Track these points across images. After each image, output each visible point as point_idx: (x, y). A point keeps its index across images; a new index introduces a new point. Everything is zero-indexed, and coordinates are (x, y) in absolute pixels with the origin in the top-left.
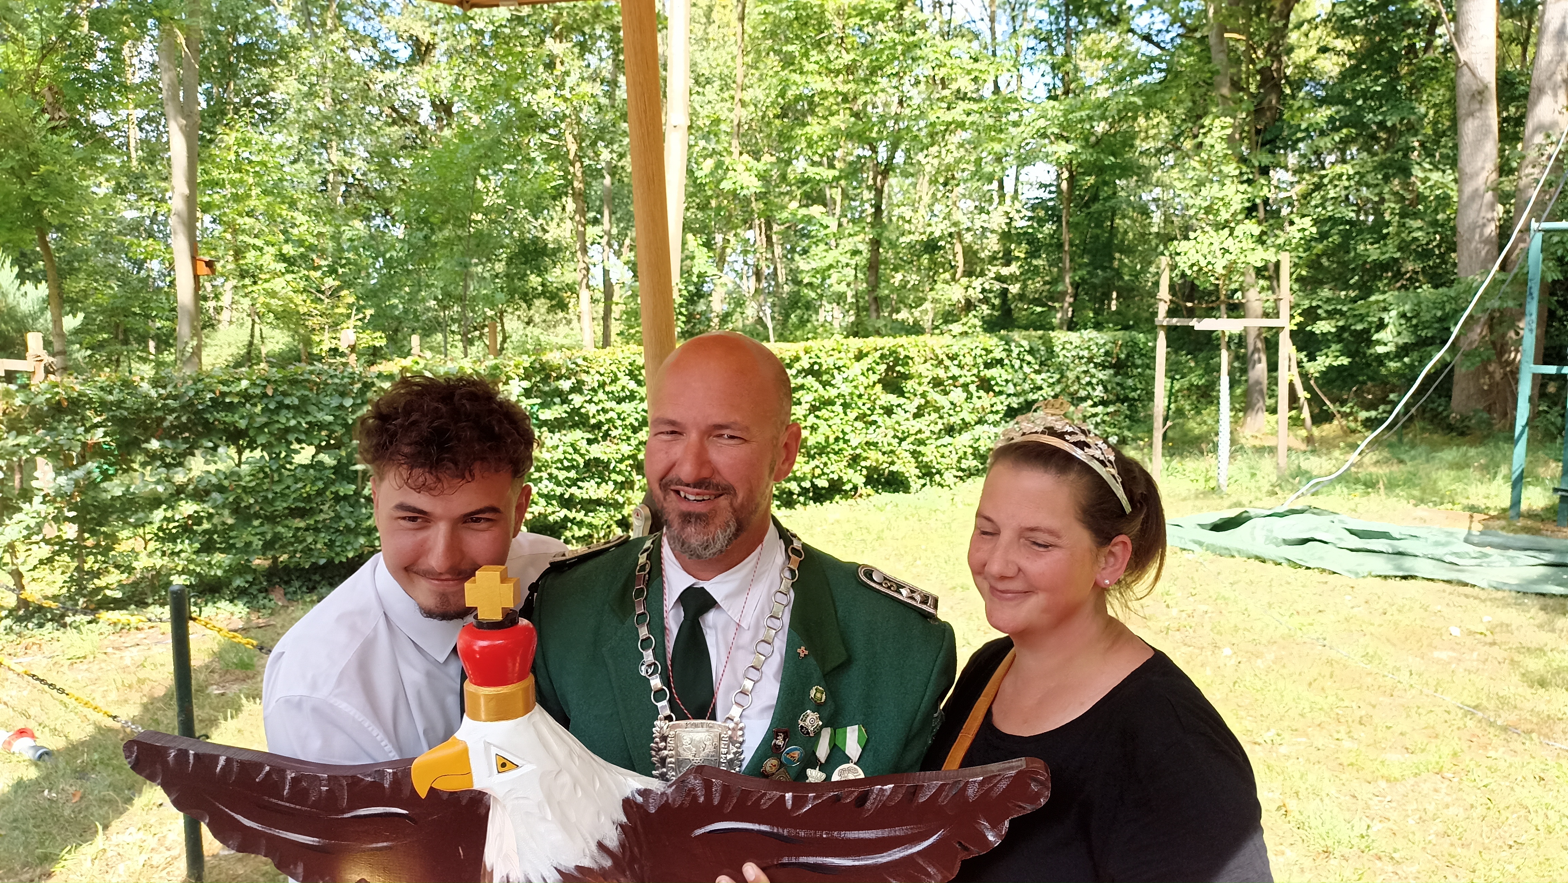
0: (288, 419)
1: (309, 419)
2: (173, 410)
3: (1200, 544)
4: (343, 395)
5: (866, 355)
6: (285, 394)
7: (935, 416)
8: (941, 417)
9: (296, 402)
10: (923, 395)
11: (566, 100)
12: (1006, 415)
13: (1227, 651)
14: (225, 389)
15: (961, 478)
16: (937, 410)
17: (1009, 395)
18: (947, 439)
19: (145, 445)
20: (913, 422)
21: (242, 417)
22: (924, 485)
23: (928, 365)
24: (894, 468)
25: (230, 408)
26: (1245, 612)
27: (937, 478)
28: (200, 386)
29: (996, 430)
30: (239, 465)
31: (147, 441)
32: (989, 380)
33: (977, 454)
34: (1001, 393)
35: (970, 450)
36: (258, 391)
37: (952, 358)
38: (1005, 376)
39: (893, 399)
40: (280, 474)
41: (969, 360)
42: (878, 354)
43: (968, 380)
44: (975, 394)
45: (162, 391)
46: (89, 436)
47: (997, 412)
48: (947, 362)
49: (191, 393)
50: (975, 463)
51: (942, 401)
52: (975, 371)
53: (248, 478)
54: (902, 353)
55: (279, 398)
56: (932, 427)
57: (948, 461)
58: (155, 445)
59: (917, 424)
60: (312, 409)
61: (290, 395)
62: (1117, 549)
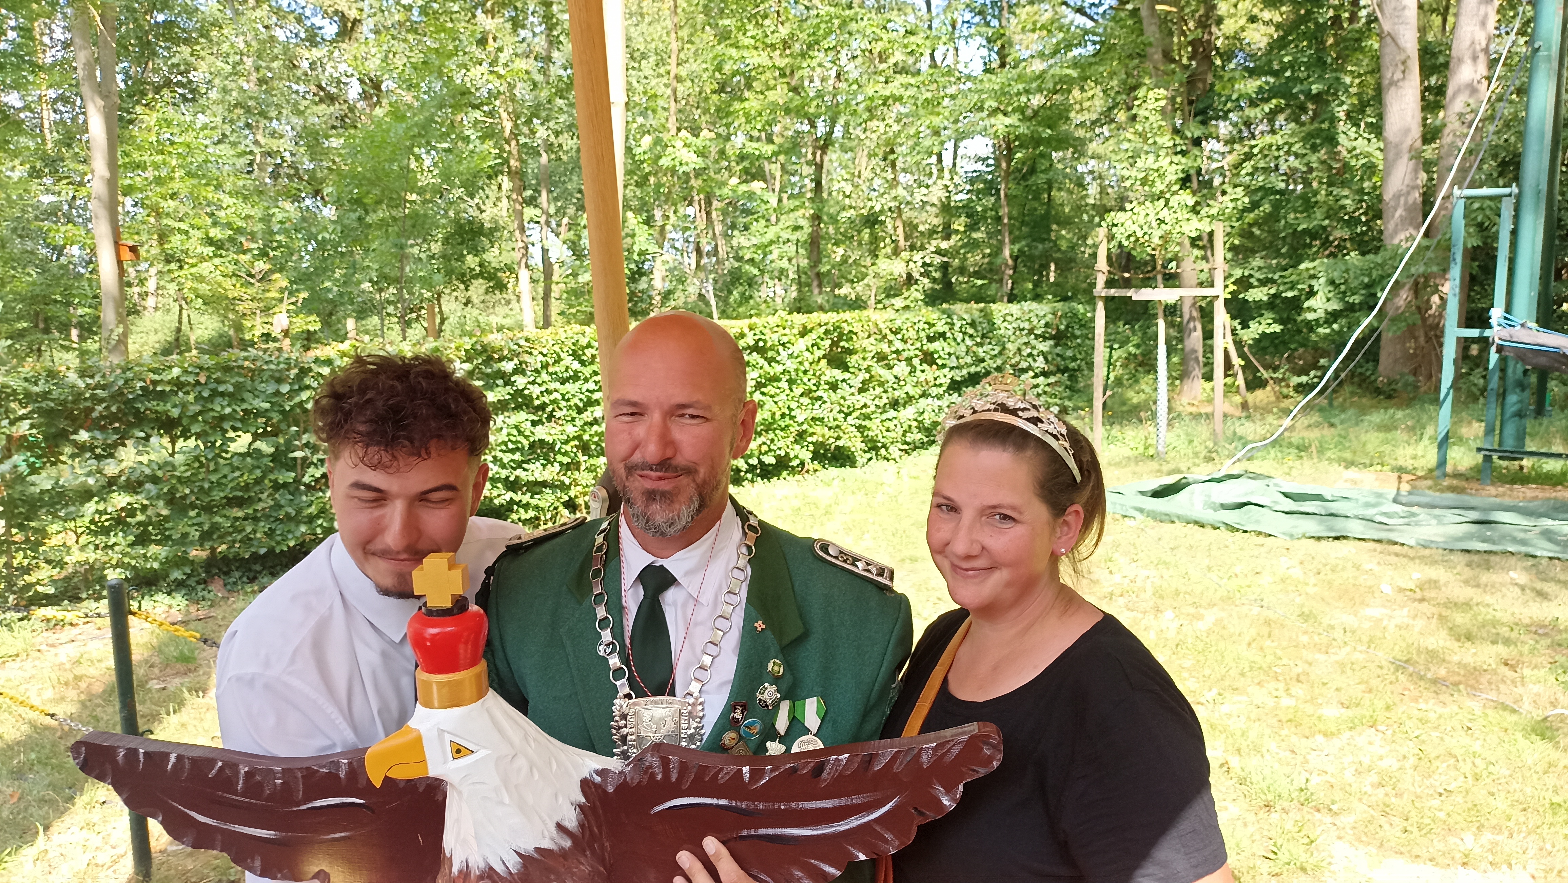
0: (223, 407)
1: (244, 406)
2: (102, 400)
3: (1141, 510)
4: (279, 381)
5: (811, 331)
6: (218, 381)
7: (879, 390)
8: (885, 392)
9: (231, 389)
10: (868, 370)
11: (500, 77)
12: (949, 388)
13: (1169, 614)
14: (156, 377)
15: (906, 451)
16: (881, 384)
17: (952, 368)
18: (892, 413)
19: (74, 437)
20: (859, 397)
21: (175, 406)
22: (870, 459)
23: (872, 339)
24: (840, 443)
25: (162, 396)
26: (1186, 576)
27: (883, 451)
28: (130, 375)
29: (940, 403)
30: (172, 455)
31: (76, 432)
32: (932, 354)
33: (921, 427)
34: (944, 366)
35: (915, 424)
36: (191, 379)
37: (895, 333)
38: (947, 350)
39: (838, 374)
40: (216, 463)
41: (912, 334)
42: (822, 329)
43: (912, 354)
44: (919, 368)
45: (89, 381)
46: (14, 429)
47: (941, 385)
48: (891, 337)
49: (121, 382)
50: (920, 436)
51: (886, 375)
52: (918, 345)
53: (183, 468)
54: (846, 328)
55: (213, 386)
56: (877, 402)
57: (893, 434)
58: (83, 436)
59: (862, 399)
60: (248, 396)
61: (224, 382)
62: (1070, 518)
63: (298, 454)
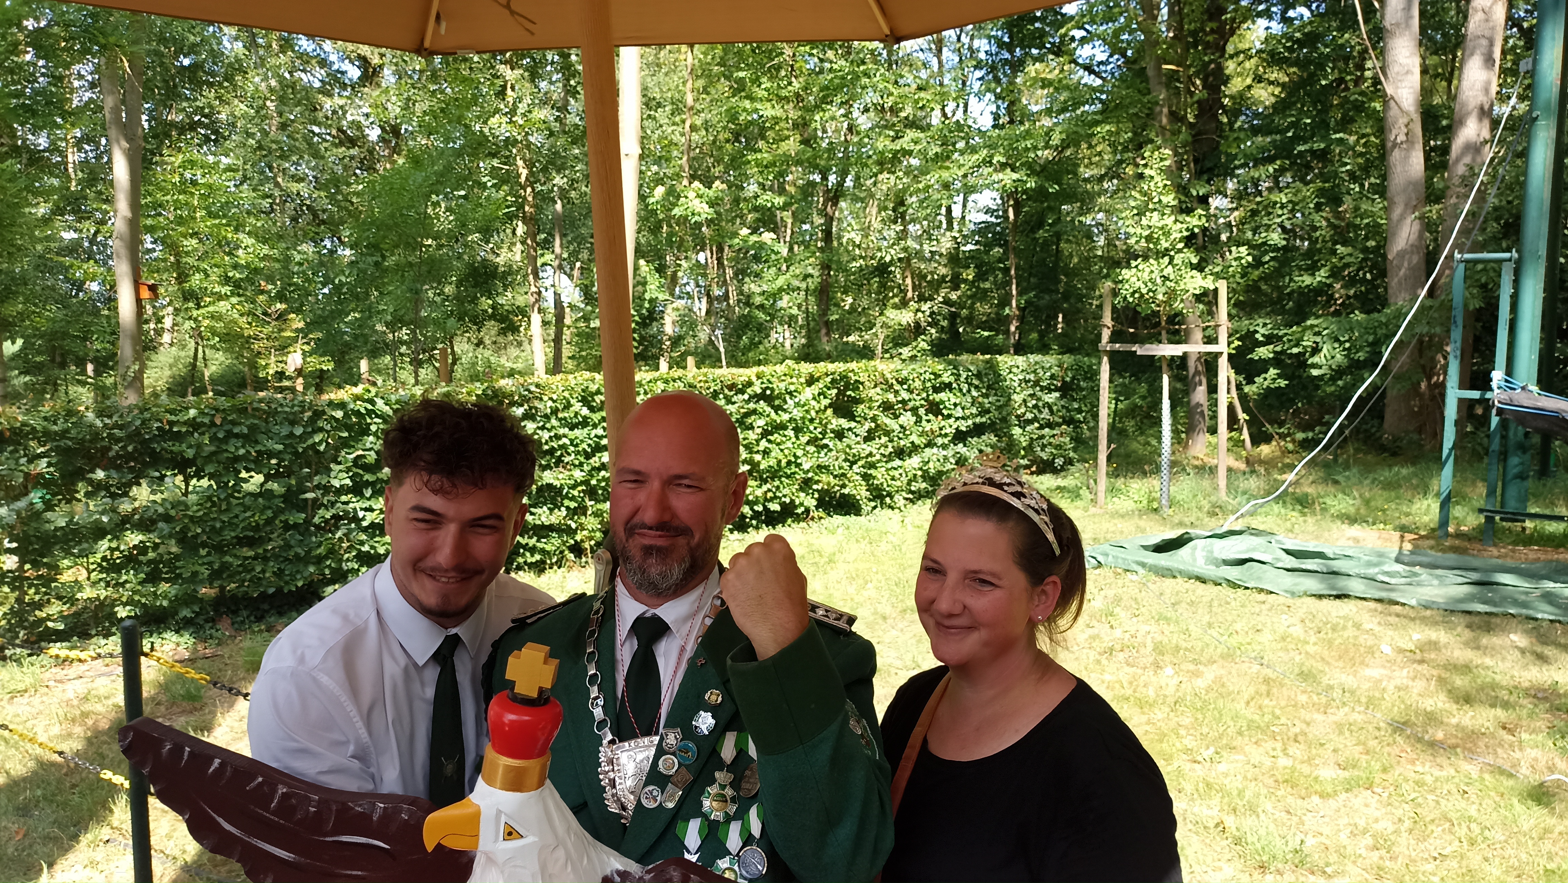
0: (237, 448)
1: (258, 447)
2: (118, 440)
3: (1143, 565)
4: (293, 423)
5: (818, 380)
6: (234, 423)
7: (884, 439)
8: (891, 441)
9: (245, 431)
10: (874, 419)
11: (516, 125)
12: (954, 438)
13: (1169, 670)
14: (173, 418)
15: (911, 501)
16: (887, 433)
17: (957, 419)
18: (897, 463)
19: (89, 475)
20: (864, 446)
21: (190, 447)
22: (875, 508)
23: (878, 390)
24: (846, 491)
25: (178, 437)
26: (1186, 632)
27: (888, 500)
28: (147, 415)
29: (945, 453)
30: (186, 494)
31: (92, 471)
32: (938, 404)
33: (926, 476)
34: (949, 416)
35: (920, 473)
36: (206, 420)
37: (901, 383)
38: (953, 401)
39: (844, 423)
40: (229, 504)
41: (918, 384)
42: (829, 379)
43: (918, 404)
44: (924, 418)
45: (107, 421)
46: (32, 467)
47: (946, 435)
48: (897, 387)
49: (138, 423)
50: (924, 485)
51: (893, 424)
52: (924, 395)
53: (195, 508)
54: (853, 378)
55: (228, 427)
56: (882, 451)
57: (898, 483)
58: (100, 474)
59: (867, 448)
60: (262, 437)
61: (240, 424)
62: (1048, 588)
63: (310, 495)
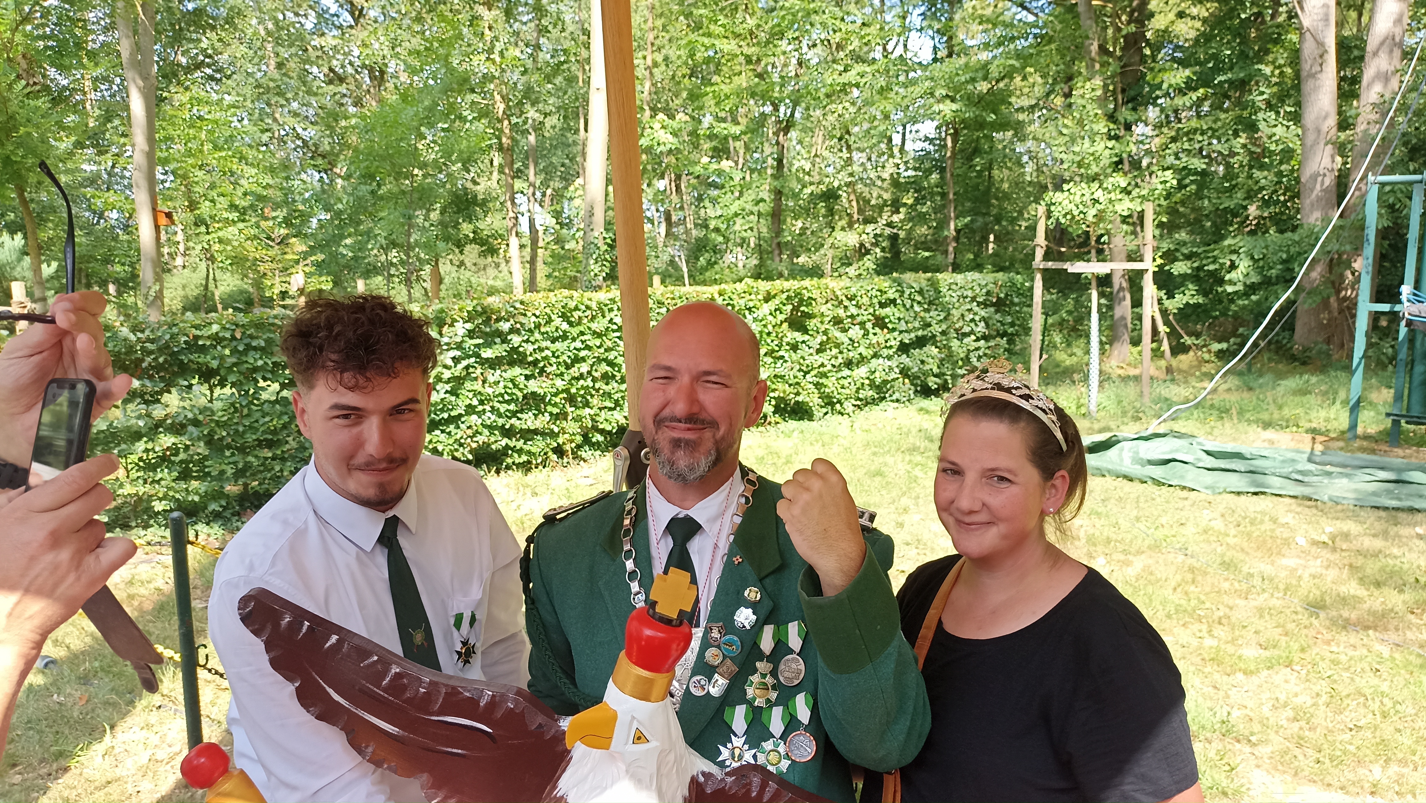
0: (256, 360)
1: (274, 359)
2: (150, 353)
5: (774, 297)
6: (251, 337)
7: (835, 351)
8: (841, 352)
9: (263, 344)
10: (825, 333)
11: (495, 63)
12: (898, 350)
14: (198, 333)
15: (859, 407)
16: (837, 346)
17: (901, 332)
18: (846, 372)
20: (817, 357)
21: (214, 358)
22: (826, 414)
23: (829, 305)
24: (800, 399)
25: (203, 350)
26: (1116, 525)
27: (838, 406)
28: (175, 330)
29: (889, 363)
30: (211, 401)
32: (883, 318)
33: (872, 385)
34: (894, 330)
35: (867, 382)
36: (228, 335)
37: (850, 300)
38: (897, 315)
39: (798, 336)
40: (249, 409)
41: (865, 300)
42: (784, 296)
43: (865, 318)
44: (871, 331)
45: (139, 335)
47: (891, 347)
48: (846, 303)
49: (167, 337)
50: (871, 393)
51: (842, 337)
52: (871, 310)
53: (220, 413)
54: (806, 295)
55: (247, 341)
56: (833, 361)
57: (847, 391)
59: (819, 359)
61: (257, 338)
62: (1058, 482)
